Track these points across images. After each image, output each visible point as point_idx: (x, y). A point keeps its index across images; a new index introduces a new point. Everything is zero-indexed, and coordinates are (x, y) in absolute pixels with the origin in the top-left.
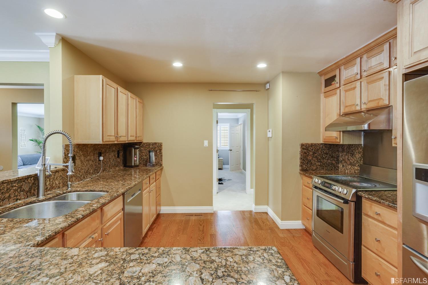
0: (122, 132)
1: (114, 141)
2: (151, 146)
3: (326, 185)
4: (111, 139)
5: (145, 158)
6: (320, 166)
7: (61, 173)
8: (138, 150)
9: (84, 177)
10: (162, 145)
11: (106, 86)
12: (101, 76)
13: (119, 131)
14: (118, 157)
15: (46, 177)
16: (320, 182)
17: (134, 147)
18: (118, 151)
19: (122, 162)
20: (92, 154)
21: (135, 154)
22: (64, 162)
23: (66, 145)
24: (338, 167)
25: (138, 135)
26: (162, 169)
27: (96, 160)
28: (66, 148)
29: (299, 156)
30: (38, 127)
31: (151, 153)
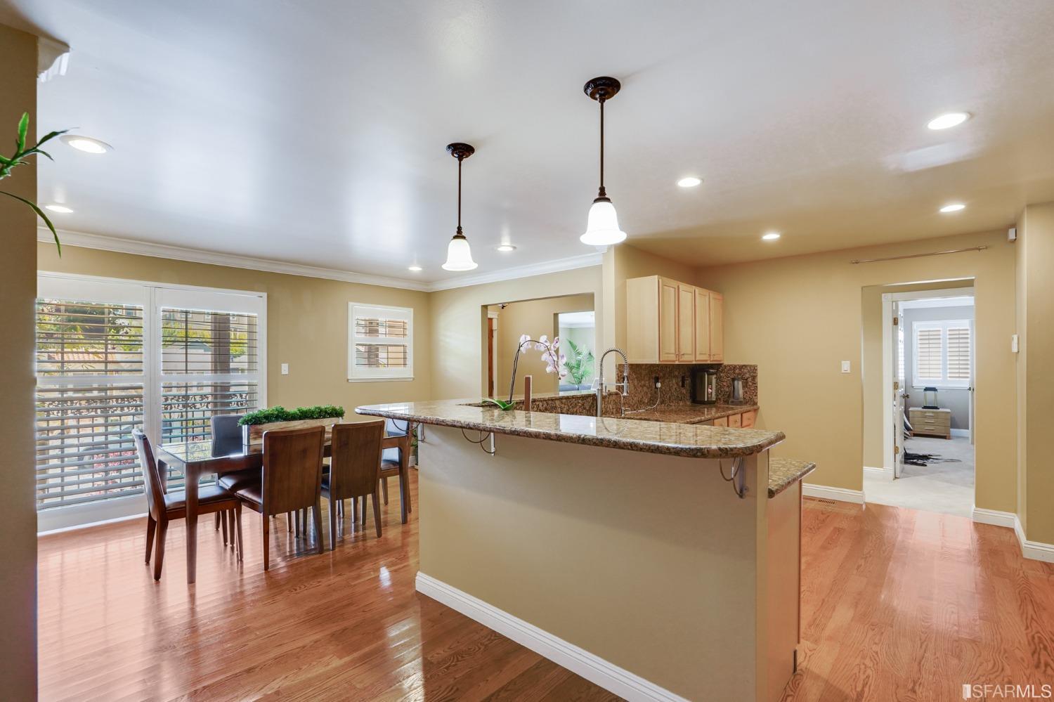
0: (686, 347)
1: (674, 361)
2: (737, 371)
4: (670, 358)
5: (727, 390)
7: (614, 397)
8: (714, 377)
9: (637, 407)
10: (756, 370)
11: (663, 288)
12: (656, 276)
13: (681, 346)
14: (683, 386)
15: (603, 398)
17: (707, 372)
18: (683, 378)
19: (688, 395)
20: (646, 378)
21: (710, 383)
22: (618, 381)
23: (620, 365)
25: (713, 352)
26: (756, 410)
27: (651, 387)
28: (620, 368)
30: (570, 342)
31: (736, 382)
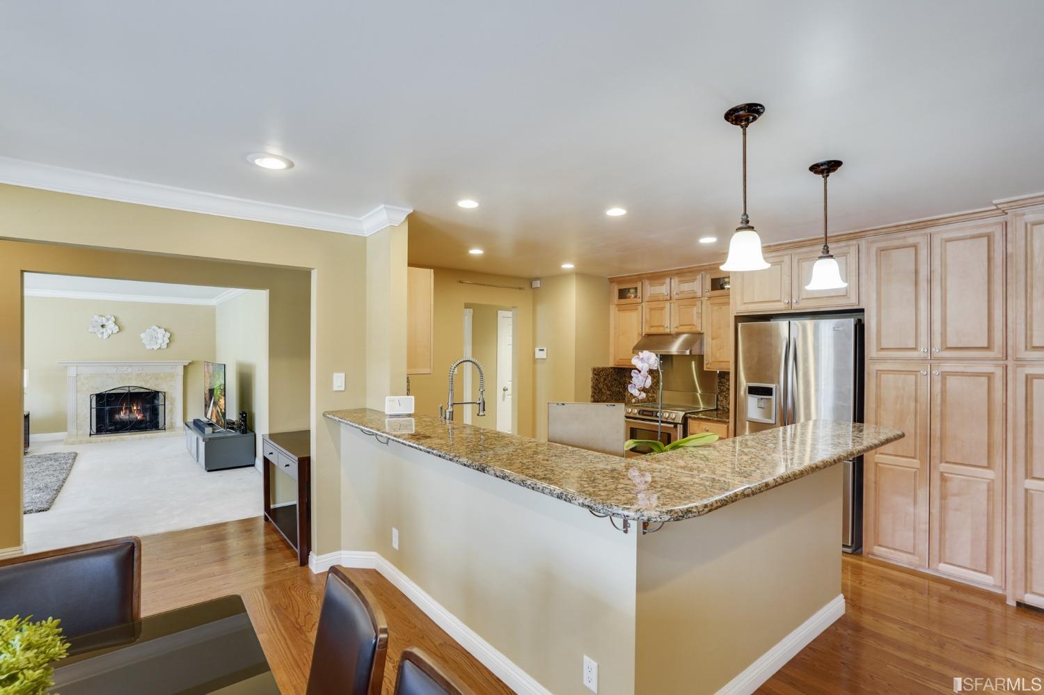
3: (645, 413)
6: (610, 395)
16: (636, 411)
24: (625, 395)
29: (590, 384)
